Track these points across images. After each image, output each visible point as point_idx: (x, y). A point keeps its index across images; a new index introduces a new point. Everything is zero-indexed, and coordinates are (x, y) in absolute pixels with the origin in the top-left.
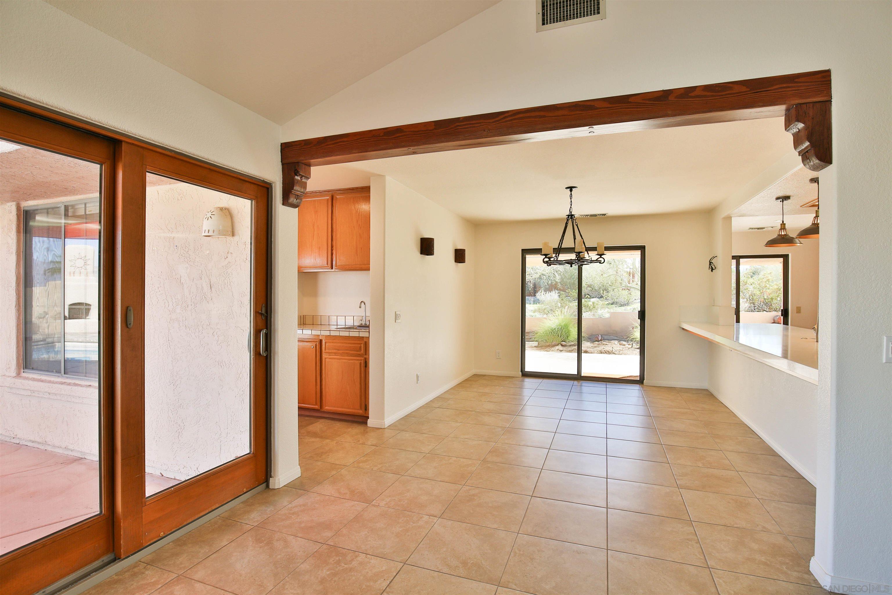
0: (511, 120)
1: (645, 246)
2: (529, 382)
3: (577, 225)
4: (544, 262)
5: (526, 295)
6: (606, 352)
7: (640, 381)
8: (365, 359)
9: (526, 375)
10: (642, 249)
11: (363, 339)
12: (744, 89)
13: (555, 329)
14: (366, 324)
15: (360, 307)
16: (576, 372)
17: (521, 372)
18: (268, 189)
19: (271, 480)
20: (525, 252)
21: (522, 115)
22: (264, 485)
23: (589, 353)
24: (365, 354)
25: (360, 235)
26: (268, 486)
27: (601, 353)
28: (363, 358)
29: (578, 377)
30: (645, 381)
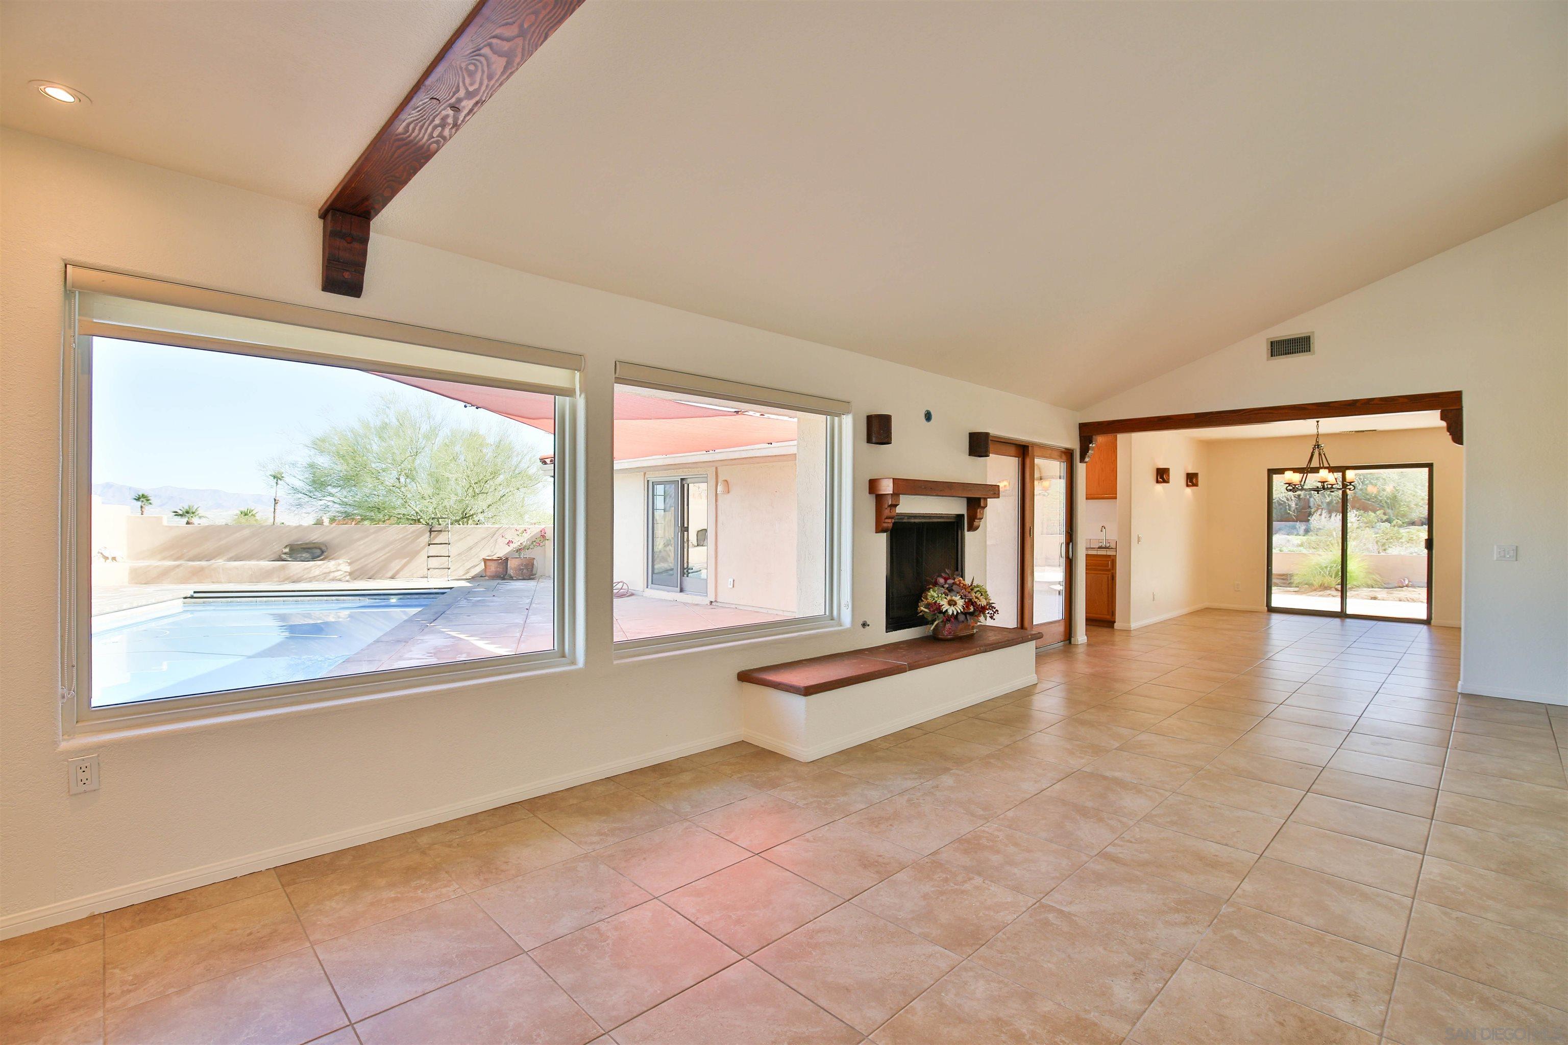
0: (1249, 415)
1: (1432, 463)
2: (1275, 617)
3: (1324, 454)
4: (1287, 490)
5: (1274, 519)
6: (1408, 600)
7: (1427, 622)
8: (1112, 573)
9: (1272, 610)
10: (1430, 466)
11: (1110, 557)
12: (1406, 400)
13: (1326, 567)
14: (1106, 546)
15: (1101, 531)
16: (1339, 610)
17: (1267, 606)
18: (1072, 453)
19: (1072, 639)
20: (1271, 472)
21: (1256, 412)
22: (1068, 641)
23: (1379, 600)
24: (1113, 570)
25: (1102, 468)
26: (1070, 643)
27: (1400, 601)
28: (1111, 573)
29: (1342, 615)
30: (1433, 622)
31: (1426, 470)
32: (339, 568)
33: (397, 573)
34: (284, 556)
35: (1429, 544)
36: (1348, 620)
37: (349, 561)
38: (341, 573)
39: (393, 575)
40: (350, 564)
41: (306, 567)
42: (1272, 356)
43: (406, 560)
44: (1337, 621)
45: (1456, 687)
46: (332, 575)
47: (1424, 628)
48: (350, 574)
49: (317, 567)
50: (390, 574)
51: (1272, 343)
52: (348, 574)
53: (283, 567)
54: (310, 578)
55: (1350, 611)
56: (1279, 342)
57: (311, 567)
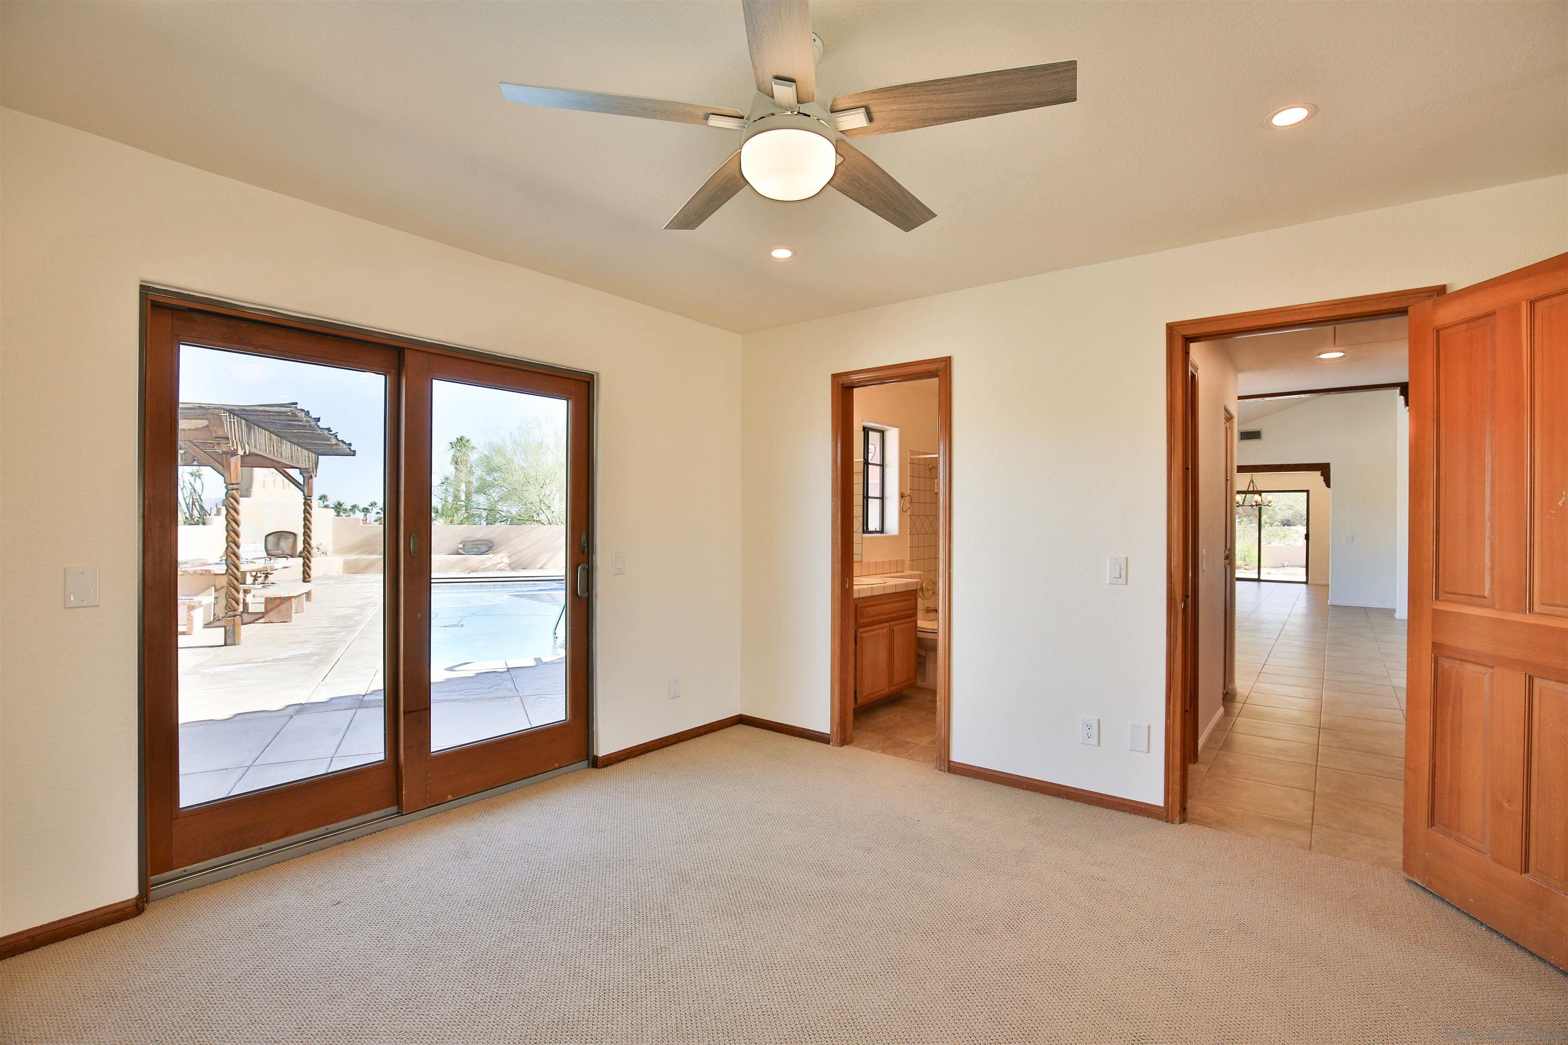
1: (1309, 491)
7: (1306, 583)
16: (1257, 577)
23: (1279, 573)
27: (1285, 574)
29: (1258, 580)
30: (1309, 582)
31: (1305, 494)
32: (502, 561)
33: (545, 564)
34: (460, 551)
35: (1307, 537)
36: (1262, 583)
37: (508, 555)
38: (503, 564)
39: (542, 566)
40: (509, 557)
41: (481, 559)
42: (1241, 439)
43: (551, 554)
44: (1256, 583)
45: (1327, 602)
46: (498, 566)
47: (1304, 586)
48: (509, 565)
49: (489, 559)
50: (539, 566)
51: (1241, 433)
52: (507, 565)
53: (465, 560)
54: (485, 568)
55: (1262, 578)
56: (1244, 432)
57: (485, 560)
